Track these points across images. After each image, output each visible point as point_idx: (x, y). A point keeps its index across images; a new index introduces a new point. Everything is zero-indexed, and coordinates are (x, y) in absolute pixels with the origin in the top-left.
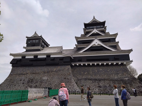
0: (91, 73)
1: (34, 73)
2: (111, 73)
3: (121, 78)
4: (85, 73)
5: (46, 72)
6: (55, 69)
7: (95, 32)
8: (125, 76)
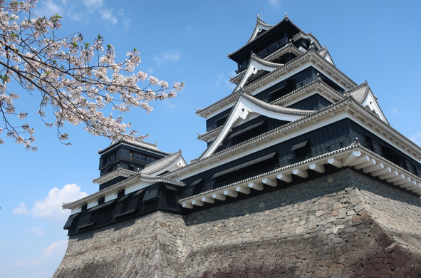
0: (231, 224)
1: (96, 249)
2: (290, 213)
3: (318, 228)
4: (216, 228)
5: (115, 241)
6: (132, 229)
7: (255, 72)
8: (333, 219)
